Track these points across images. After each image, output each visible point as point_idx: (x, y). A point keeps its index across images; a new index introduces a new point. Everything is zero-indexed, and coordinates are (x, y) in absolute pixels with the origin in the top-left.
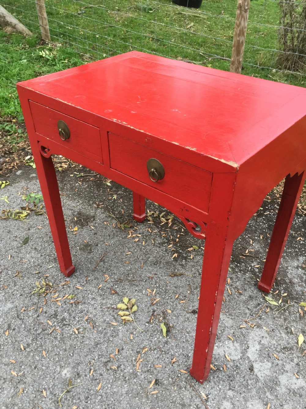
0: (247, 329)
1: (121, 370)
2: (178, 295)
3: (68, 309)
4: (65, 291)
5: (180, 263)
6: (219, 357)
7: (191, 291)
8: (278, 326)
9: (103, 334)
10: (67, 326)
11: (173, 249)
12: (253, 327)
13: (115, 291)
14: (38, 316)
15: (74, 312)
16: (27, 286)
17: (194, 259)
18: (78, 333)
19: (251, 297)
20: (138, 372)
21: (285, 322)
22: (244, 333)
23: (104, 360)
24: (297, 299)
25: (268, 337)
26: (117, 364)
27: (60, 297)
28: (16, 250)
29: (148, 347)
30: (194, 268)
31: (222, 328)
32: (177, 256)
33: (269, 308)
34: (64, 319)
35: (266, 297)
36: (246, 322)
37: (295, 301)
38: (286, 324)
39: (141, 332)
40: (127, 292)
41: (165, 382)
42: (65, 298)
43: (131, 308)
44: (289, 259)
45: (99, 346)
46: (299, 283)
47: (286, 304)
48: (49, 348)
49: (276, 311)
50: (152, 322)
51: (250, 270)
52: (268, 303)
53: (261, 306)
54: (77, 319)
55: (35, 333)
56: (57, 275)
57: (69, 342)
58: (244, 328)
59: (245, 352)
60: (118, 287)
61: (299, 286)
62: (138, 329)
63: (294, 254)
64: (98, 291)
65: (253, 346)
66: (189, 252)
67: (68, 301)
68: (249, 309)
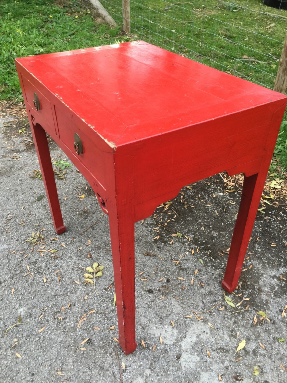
0: (192, 321)
1: (65, 322)
2: (142, 273)
3: (47, 260)
4: (51, 246)
5: (159, 245)
6: (153, 337)
7: (156, 273)
8: (225, 326)
9: (64, 288)
10: (40, 274)
11: (157, 231)
12: (199, 321)
13: (90, 256)
14: (22, 260)
15: (51, 264)
16: (25, 235)
17: (172, 245)
18: (46, 282)
19: (211, 293)
20: (78, 328)
21: (233, 325)
22: (187, 323)
23: (55, 309)
24: (257, 306)
25: (209, 333)
26: (64, 316)
27: (45, 249)
28: (30, 204)
29: (96, 309)
30: (168, 253)
31: (169, 313)
32: (159, 238)
33: (224, 307)
34: (40, 268)
35: (225, 296)
36: (194, 313)
37: (254, 308)
38: (233, 327)
39: (95, 295)
40: (100, 259)
41: (96, 343)
42: (48, 251)
43: (96, 273)
44: (269, 267)
45: (56, 297)
46: (268, 292)
47: (244, 309)
48: (18, 288)
49: (230, 312)
50: (109, 289)
51: (222, 268)
52: (225, 302)
53: (216, 303)
54: (50, 270)
55: (14, 273)
56: (51, 231)
57: (35, 287)
58: (190, 318)
59: (179, 340)
60: (94, 253)
61: (266, 295)
62: (94, 293)
63: (276, 263)
64: (77, 252)
65: (190, 337)
66: (172, 237)
67: (50, 254)
68: (203, 303)
